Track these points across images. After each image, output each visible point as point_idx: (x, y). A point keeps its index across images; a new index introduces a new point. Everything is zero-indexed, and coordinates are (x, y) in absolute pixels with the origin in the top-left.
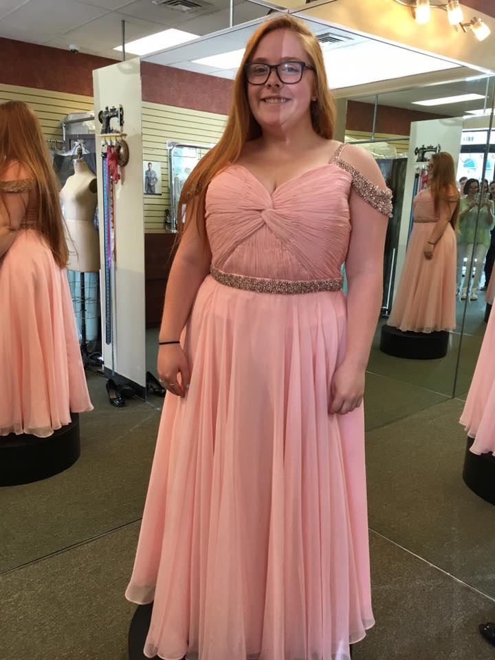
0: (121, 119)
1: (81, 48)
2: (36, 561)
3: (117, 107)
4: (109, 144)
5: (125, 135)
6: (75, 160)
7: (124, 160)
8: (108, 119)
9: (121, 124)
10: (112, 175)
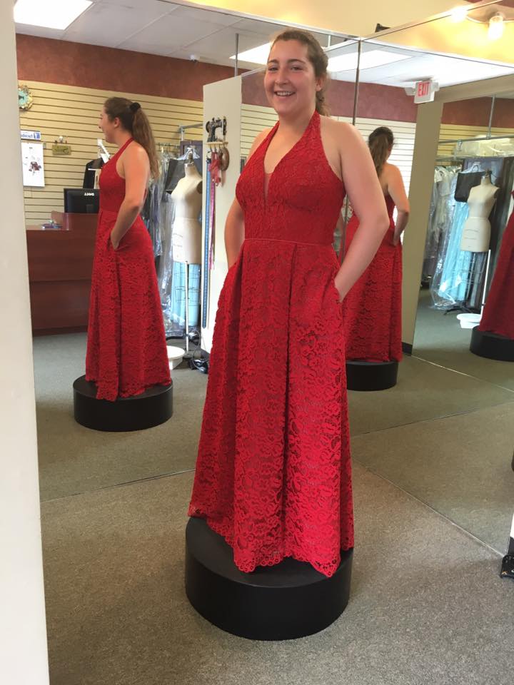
0: (224, 130)
1: (201, 58)
2: (130, 483)
3: (222, 119)
4: (214, 151)
5: (227, 143)
6: (186, 165)
7: (225, 165)
8: (214, 129)
9: (224, 134)
10: (214, 178)
